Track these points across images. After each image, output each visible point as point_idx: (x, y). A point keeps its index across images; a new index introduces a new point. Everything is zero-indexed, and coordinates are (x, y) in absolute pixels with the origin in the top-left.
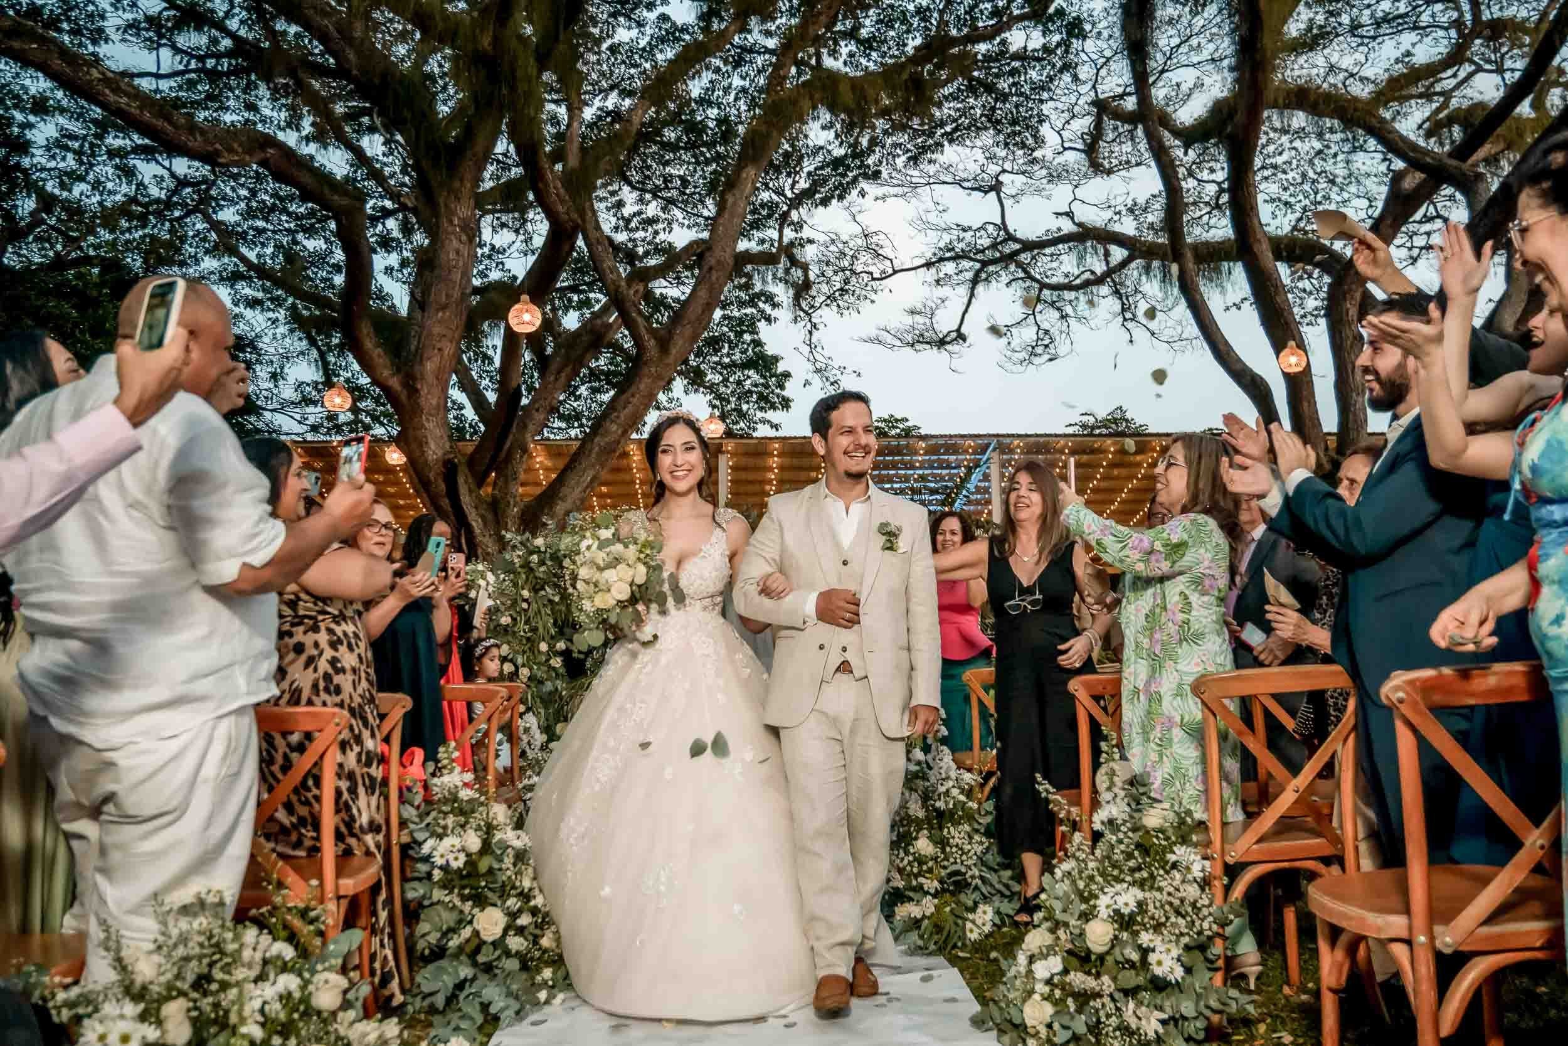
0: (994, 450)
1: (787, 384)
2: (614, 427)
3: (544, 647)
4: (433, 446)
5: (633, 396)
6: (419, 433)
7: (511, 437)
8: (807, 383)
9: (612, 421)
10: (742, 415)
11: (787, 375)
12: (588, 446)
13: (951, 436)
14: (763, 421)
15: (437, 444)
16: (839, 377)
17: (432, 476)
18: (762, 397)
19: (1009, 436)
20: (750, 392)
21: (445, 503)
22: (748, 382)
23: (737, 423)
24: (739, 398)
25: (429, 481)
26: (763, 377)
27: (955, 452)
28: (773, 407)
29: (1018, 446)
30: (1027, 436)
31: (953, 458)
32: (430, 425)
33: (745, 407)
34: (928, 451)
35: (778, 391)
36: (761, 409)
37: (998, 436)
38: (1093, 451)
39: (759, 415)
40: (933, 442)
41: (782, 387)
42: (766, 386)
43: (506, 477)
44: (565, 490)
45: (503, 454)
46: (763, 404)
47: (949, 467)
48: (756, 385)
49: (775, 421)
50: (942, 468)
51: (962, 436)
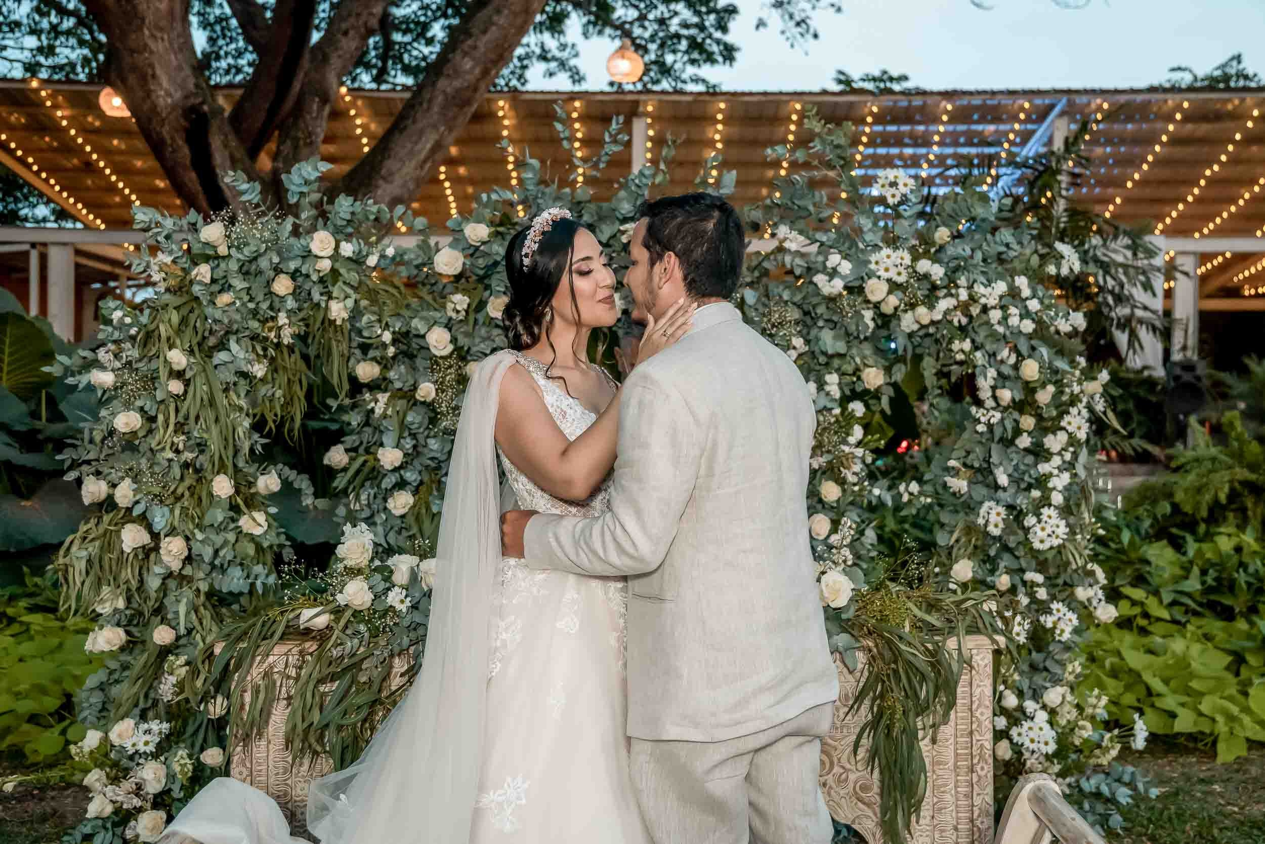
0: (1062, 114)
1: (732, 25)
2: (468, 64)
3: (223, 486)
4: (165, 83)
5: (498, 11)
6: (139, 59)
7: (301, 75)
8: (761, 24)
9: (465, 54)
10: (665, 70)
11: (732, 10)
12: (426, 95)
13: (993, 93)
14: (696, 80)
15: (171, 79)
16: (810, 13)
17: (165, 131)
18: (695, 45)
19: (1086, 92)
20: (678, 36)
21: (191, 178)
22: (676, 21)
23: (657, 82)
24: (662, 46)
25: (162, 142)
26: (698, 13)
27: (997, 120)
28: (710, 59)
29: (1100, 108)
30: (1117, 92)
31: (991, 128)
32: (158, 47)
33: (669, 58)
34: (954, 118)
35: (718, 35)
36: (693, 62)
37: (1069, 92)
38: (1218, 117)
39: (691, 70)
40: (964, 101)
41: (724, 29)
42: (701, 27)
43: (296, 140)
44: (390, 164)
45: (289, 103)
46: (695, 55)
47: (985, 142)
48: (685, 25)
49: (712, 80)
50: (970, 144)
51: (1012, 93)
